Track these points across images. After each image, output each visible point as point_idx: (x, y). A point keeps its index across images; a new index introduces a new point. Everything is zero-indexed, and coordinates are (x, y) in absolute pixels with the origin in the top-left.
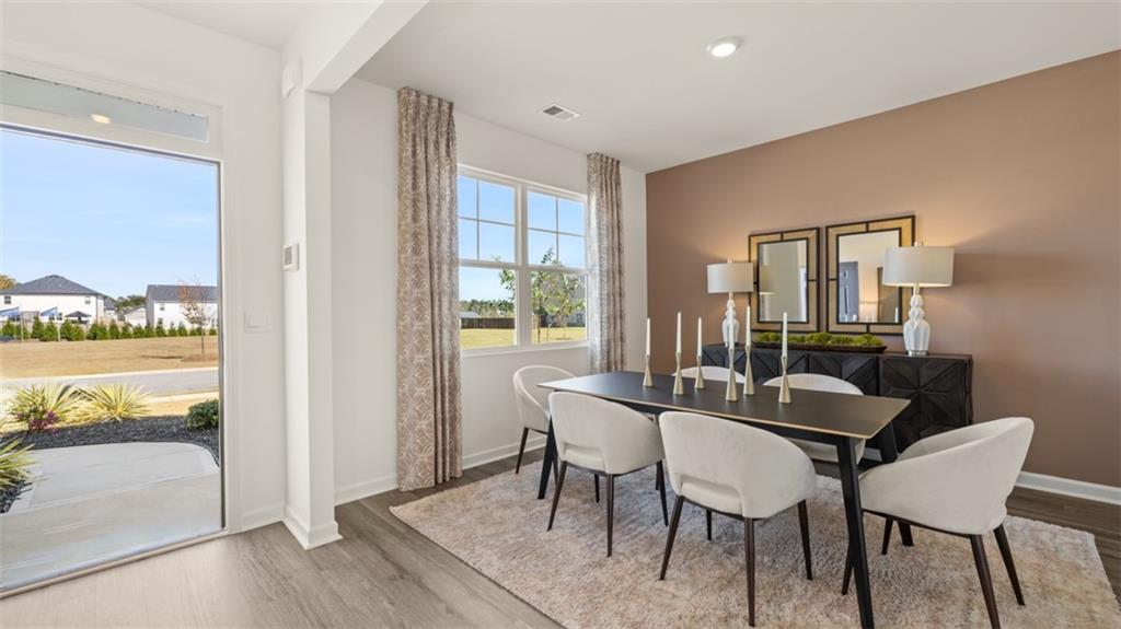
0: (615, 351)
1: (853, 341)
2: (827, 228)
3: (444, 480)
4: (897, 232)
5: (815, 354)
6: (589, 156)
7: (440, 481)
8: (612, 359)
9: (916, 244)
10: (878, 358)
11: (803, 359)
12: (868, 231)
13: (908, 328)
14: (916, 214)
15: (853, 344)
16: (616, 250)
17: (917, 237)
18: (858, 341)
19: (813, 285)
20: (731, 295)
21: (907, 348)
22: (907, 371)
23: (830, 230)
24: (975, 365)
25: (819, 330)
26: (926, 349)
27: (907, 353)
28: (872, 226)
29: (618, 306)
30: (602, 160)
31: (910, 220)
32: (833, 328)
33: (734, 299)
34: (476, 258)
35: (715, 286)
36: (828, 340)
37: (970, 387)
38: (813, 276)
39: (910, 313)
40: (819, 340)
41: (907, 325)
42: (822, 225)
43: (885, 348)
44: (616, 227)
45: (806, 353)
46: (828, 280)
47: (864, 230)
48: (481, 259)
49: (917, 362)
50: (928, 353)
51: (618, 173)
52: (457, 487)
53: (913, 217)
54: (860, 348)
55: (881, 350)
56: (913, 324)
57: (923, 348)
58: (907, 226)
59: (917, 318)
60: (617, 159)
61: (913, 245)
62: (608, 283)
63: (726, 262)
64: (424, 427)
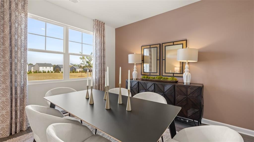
0: (101, 81)
1: (168, 79)
2: (162, 44)
3: (16, 132)
4: (182, 45)
5: (157, 83)
6: (93, 20)
7: (13, 133)
8: (100, 83)
9: (187, 48)
10: (175, 85)
11: (153, 85)
12: (174, 45)
13: (184, 75)
14: (187, 40)
15: (168, 80)
16: (103, 49)
17: (187, 46)
18: (170, 79)
19: (158, 61)
20: (135, 64)
21: (184, 82)
22: (184, 90)
23: (163, 44)
24: (204, 88)
25: (160, 75)
26: (190, 82)
27: (184, 83)
28: (175, 43)
29: (103, 67)
30: (98, 22)
31: (186, 41)
32: (164, 74)
33: (136, 65)
34: (45, 50)
35: (130, 61)
36: (161, 78)
37: (203, 96)
38: (158, 58)
39: (185, 70)
40: (159, 79)
41: (184, 74)
42: (161, 43)
43: (178, 81)
44: (103, 43)
45: (154, 82)
46: (162, 60)
47: (173, 44)
48: (46, 50)
49: (187, 87)
50: (190, 84)
51: (104, 27)
52: (16, 137)
53: (186, 40)
54: (170, 81)
55: (177, 82)
56: (186, 74)
57: (189, 82)
58: (184, 43)
59: (187, 72)
60: (103, 22)
61: (186, 48)
62: (99, 59)
63: (134, 54)
64: (4, 113)
